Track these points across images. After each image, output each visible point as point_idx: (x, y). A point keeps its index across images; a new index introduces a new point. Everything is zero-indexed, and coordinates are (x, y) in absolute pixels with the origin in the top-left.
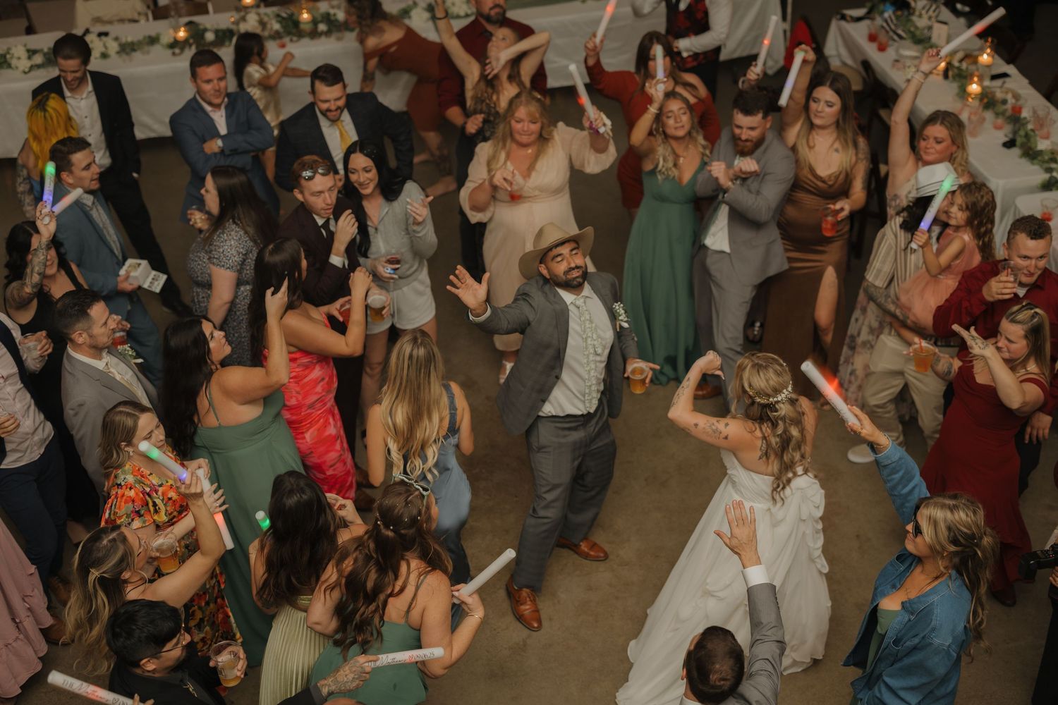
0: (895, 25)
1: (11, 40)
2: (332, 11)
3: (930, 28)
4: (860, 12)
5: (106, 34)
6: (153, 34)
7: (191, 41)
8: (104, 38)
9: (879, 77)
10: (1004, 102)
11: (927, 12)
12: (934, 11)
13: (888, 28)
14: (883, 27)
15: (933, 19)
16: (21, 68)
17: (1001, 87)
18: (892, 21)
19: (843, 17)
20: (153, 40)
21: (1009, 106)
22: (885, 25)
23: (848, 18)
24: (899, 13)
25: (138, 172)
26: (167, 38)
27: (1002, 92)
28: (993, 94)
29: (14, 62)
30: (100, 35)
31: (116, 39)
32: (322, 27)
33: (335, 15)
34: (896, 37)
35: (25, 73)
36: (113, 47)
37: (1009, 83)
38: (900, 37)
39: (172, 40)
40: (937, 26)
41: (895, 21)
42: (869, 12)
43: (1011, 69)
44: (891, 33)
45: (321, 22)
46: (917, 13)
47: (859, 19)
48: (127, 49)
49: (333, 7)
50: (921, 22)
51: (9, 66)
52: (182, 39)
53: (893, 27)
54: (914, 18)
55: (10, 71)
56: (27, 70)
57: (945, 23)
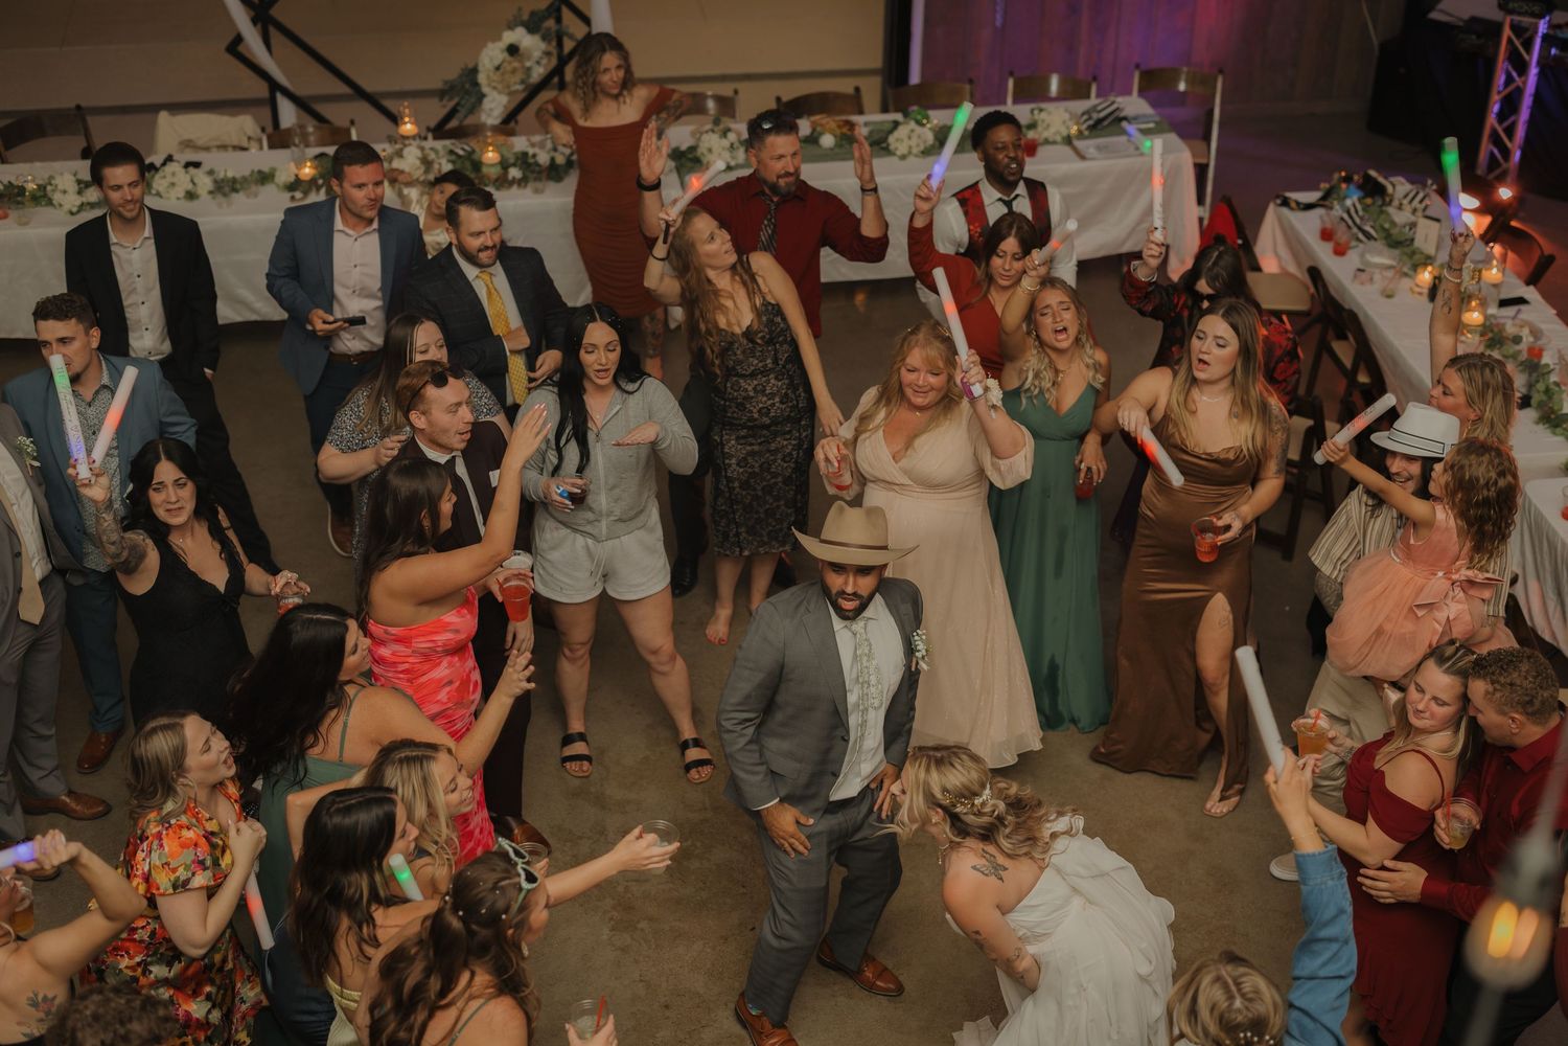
0: (1361, 218)
1: (57, 165)
2: (531, 151)
3: (1413, 225)
4: (1311, 197)
5: (197, 165)
6: (266, 169)
7: (320, 182)
8: (192, 170)
9: (1332, 292)
10: (1517, 340)
11: (1411, 202)
12: (1421, 202)
13: (1350, 222)
14: (1342, 219)
15: (1419, 214)
16: (67, 207)
17: (1514, 318)
18: (1357, 212)
19: (1285, 203)
20: (265, 178)
21: (1523, 346)
22: (1346, 216)
23: (1293, 205)
24: (1369, 201)
25: (213, 368)
26: (285, 176)
27: (1514, 325)
28: (1501, 328)
29: (57, 197)
30: (188, 165)
31: (211, 173)
32: (514, 173)
33: (534, 156)
34: (1361, 236)
35: (72, 213)
36: (205, 183)
37: (1526, 313)
38: (1368, 236)
39: (292, 179)
40: (1423, 223)
41: (1361, 213)
42: (1324, 198)
43: (1530, 293)
44: (1355, 230)
45: (514, 165)
46: (1396, 203)
47: (1309, 207)
48: (226, 187)
49: (533, 145)
50: (1401, 217)
51: (50, 203)
52: (307, 178)
53: (1358, 221)
54: (1391, 210)
55: (50, 210)
56: (75, 210)
57: (1438, 220)
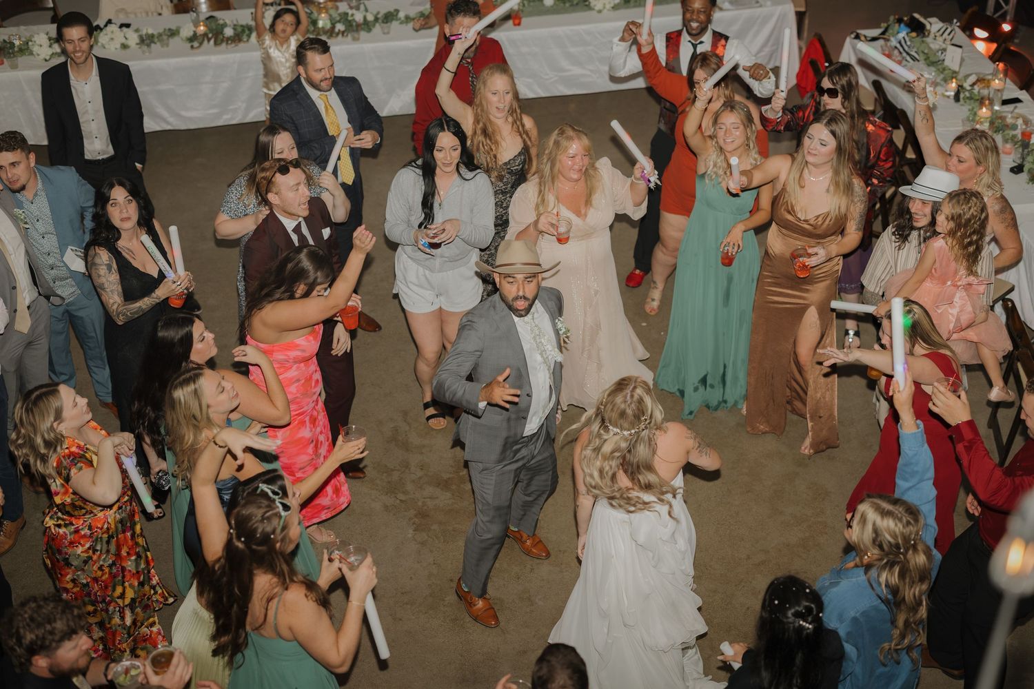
0: (909, 47)
1: (35, 28)
2: (350, 12)
3: (944, 50)
4: (875, 32)
5: (128, 26)
6: (174, 28)
7: (210, 35)
8: (125, 29)
9: (890, 97)
10: (1014, 127)
11: (942, 35)
12: (949, 34)
13: (901, 50)
14: (896, 47)
15: (948, 42)
16: (42, 56)
17: (1012, 112)
18: (906, 42)
19: (857, 37)
20: (173, 33)
21: (1018, 132)
22: (898, 46)
23: (863, 38)
24: (914, 34)
25: (142, 163)
26: (187, 31)
27: (1012, 117)
28: (1003, 118)
29: (35, 49)
30: (122, 26)
31: (137, 31)
32: (340, 27)
33: (352, 15)
34: (908, 58)
35: (46, 60)
36: (133, 38)
37: (1020, 109)
38: (914, 59)
39: (191, 33)
40: (951, 49)
41: (909, 43)
42: (883, 33)
43: (1023, 95)
44: (904, 54)
45: (339, 21)
46: (932, 35)
47: (874, 39)
48: (146, 41)
49: (351, 8)
50: (935, 45)
51: (31, 53)
52: (202, 33)
53: (906, 48)
54: (929, 40)
55: (31, 57)
56: (48, 58)
57: (960, 47)
